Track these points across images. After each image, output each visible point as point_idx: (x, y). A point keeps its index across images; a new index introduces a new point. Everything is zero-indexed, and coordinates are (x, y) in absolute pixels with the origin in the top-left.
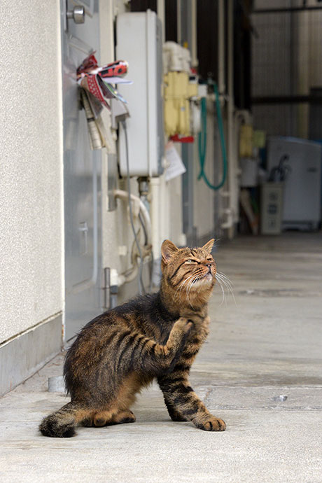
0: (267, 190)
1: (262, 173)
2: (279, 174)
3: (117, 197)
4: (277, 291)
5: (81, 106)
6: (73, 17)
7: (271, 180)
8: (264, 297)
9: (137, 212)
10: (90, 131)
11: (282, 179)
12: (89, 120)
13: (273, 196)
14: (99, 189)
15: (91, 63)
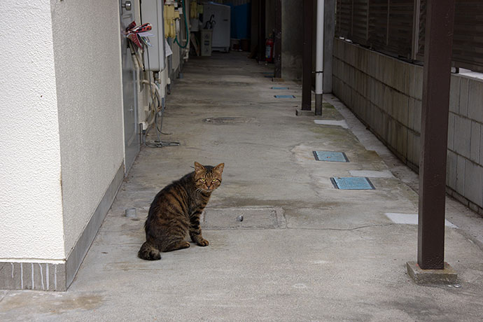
0: (204, 33)
1: (201, 24)
2: (209, 25)
3: (144, 83)
4: (222, 119)
5: (128, 46)
6: (125, 7)
7: (206, 28)
8: (215, 124)
9: (154, 91)
10: (133, 60)
11: (211, 27)
12: (132, 54)
13: (207, 36)
14: (136, 79)
15: (133, 25)
